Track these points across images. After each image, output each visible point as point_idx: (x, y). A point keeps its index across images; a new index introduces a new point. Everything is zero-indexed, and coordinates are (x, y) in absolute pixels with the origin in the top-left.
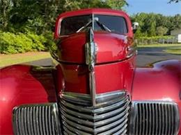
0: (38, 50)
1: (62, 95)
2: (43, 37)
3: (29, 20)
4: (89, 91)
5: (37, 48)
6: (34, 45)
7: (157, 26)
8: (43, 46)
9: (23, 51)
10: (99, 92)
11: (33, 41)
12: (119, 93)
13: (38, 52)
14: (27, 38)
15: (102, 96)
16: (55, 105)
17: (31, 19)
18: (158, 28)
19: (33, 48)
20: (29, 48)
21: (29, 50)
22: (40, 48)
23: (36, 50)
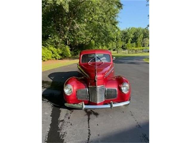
0: (56, 59)
1: (89, 86)
2: (59, 50)
3: (49, 38)
4: (96, 85)
5: (55, 57)
6: (53, 55)
7: (144, 38)
8: (59, 56)
9: (46, 60)
10: (98, 85)
11: (53, 52)
12: (103, 86)
13: (56, 61)
14: (48, 51)
15: (99, 86)
16: (87, 89)
17: (50, 37)
18: (144, 39)
19: (52, 57)
20: (50, 58)
21: (50, 59)
22: (57, 58)
23: (54, 59)
